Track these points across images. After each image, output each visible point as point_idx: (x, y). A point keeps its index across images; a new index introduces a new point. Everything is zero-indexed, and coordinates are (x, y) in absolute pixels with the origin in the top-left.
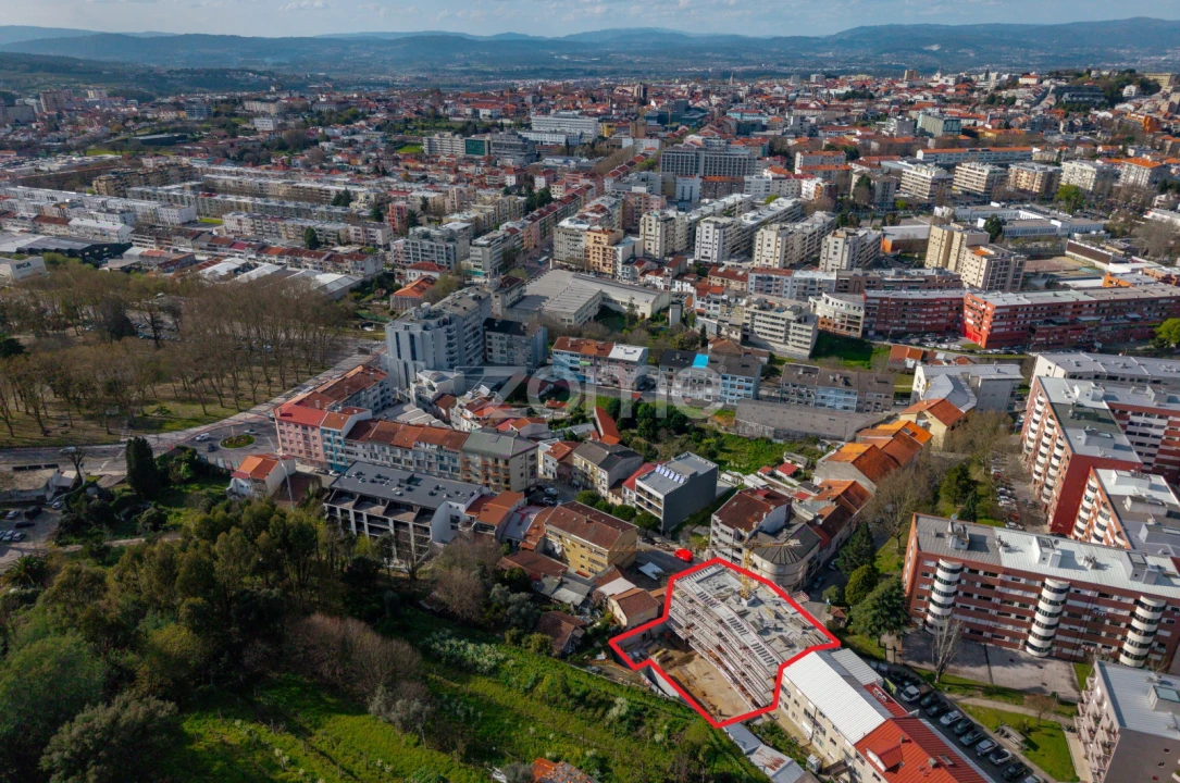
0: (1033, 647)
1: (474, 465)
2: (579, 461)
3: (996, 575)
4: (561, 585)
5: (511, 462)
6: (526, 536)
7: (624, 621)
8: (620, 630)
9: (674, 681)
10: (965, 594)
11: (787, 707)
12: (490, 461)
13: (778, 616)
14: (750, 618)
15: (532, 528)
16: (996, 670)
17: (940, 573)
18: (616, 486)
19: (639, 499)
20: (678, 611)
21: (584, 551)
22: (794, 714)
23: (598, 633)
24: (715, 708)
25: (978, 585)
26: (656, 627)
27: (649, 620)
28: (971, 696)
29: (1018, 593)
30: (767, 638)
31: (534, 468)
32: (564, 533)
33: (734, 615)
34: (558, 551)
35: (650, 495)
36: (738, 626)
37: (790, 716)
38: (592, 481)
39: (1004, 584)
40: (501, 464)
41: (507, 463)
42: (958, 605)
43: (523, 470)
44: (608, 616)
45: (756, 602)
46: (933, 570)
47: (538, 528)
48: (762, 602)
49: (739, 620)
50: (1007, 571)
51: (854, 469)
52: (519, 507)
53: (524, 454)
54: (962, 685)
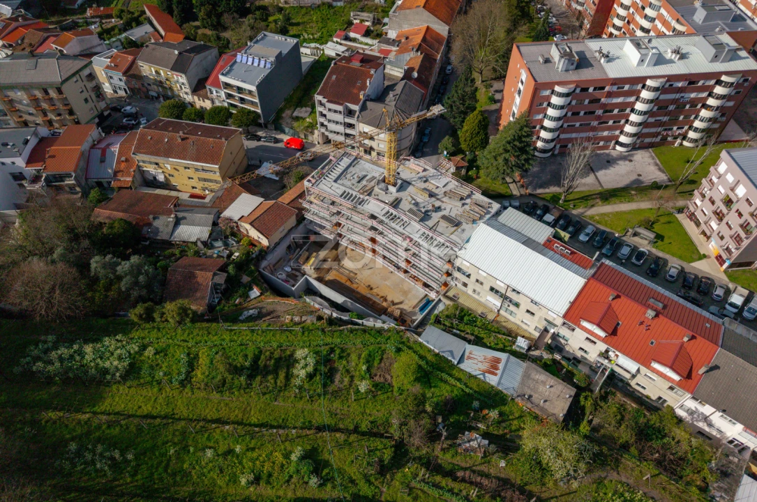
0: (622, 145)
1: (20, 102)
2: (147, 69)
3: (603, 88)
4: (178, 222)
5: (64, 88)
6: (116, 173)
7: (265, 242)
8: (264, 253)
9: (334, 285)
10: (573, 114)
11: (465, 285)
12: (39, 94)
13: (432, 195)
14: (405, 205)
15: (119, 162)
16: (600, 174)
17: (555, 100)
18: (199, 87)
19: (229, 96)
21: (190, 172)
22: (474, 291)
23: (241, 266)
24: (386, 300)
25: (587, 102)
27: (290, 231)
28: (593, 206)
29: (620, 100)
30: (430, 223)
31: (98, 90)
33: (387, 208)
34: (161, 178)
35: (240, 90)
36: (393, 218)
37: (470, 292)
38: (171, 88)
39: (610, 95)
40: (53, 94)
41: (60, 91)
42: (565, 125)
43: (85, 95)
44: (244, 242)
45: (405, 185)
46: (548, 98)
47: (127, 160)
48: (409, 183)
49: (395, 213)
50: (616, 82)
52: (94, 141)
53: (78, 76)
54: (582, 198)
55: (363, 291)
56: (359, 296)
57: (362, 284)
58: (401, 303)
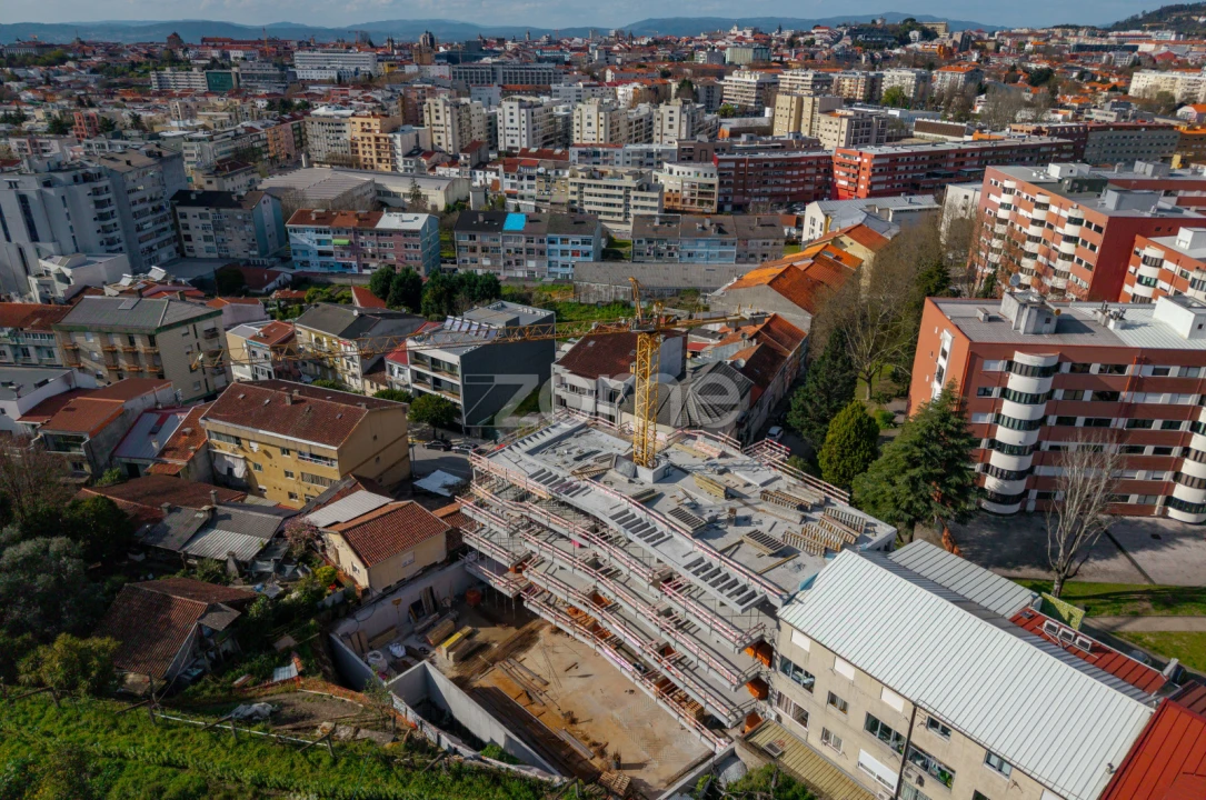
0: (1182, 506)
1: (89, 355)
2: (306, 336)
3: (1121, 369)
4: (208, 525)
5: (159, 338)
6: (163, 453)
7: (362, 580)
8: (353, 602)
9: (493, 702)
10: (1060, 421)
11: (803, 718)
12: (118, 343)
13: (730, 494)
14: (666, 505)
15: (179, 434)
16: (1142, 557)
17: (1016, 382)
18: (374, 368)
20: (491, 534)
21: (290, 461)
22: (826, 735)
24: (602, 753)
25: (1088, 395)
26: (445, 583)
27: (427, 570)
28: (1136, 615)
29: (1163, 399)
30: (720, 543)
32: (243, 431)
33: (626, 505)
34: (239, 472)
35: (436, 364)
36: (641, 528)
37: (815, 740)
38: (333, 368)
39: (1138, 384)
40: (141, 345)
41: (152, 340)
42: (1045, 445)
44: (323, 571)
45: (671, 474)
46: (1001, 379)
47: (193, 433)
48: (686, 472)
49: (639, 513)
50: (1146, 356)
51: (773, 293)
52: (157, 403)
53: (191, 326)
54: (1105, 596)
55: (553, 724)
56: (538, 733)
57: (555, 709)
58: (640, 766)
